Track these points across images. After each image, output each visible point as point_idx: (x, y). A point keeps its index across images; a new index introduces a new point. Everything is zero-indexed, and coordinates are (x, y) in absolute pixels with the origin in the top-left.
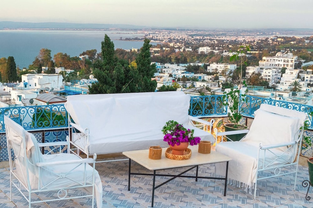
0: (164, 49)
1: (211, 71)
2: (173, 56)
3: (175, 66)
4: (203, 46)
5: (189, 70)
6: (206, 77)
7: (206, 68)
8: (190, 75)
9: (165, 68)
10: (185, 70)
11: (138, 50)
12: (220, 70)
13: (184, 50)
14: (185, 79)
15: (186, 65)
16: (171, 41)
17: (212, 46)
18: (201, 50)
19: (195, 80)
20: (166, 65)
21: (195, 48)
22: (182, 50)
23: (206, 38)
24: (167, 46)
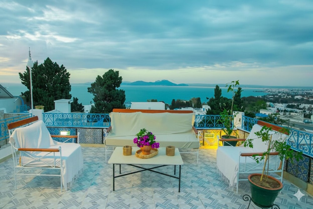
0: (276, 96)
1: (301, 108)
2: (280, 100)
3: (281, 105)
4: (298, 95)
5: (289, 106)
6: (298, 111)
7: (299, 106)
8: (289, 109)
9: (275, 105)
10: (286, 106)
11: (262, 97)
12: (307, 108)
13: (287, 97)
14: (285, 111)
15: (288, 104)
16: (279, 92)
17: (303, 95)
18: (296, 97)
19: (291, 112)
20: (276, 104)
21: (293, 96)
22: (285, 97)
23: (299, 91)
24: (277, 95)
